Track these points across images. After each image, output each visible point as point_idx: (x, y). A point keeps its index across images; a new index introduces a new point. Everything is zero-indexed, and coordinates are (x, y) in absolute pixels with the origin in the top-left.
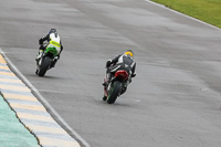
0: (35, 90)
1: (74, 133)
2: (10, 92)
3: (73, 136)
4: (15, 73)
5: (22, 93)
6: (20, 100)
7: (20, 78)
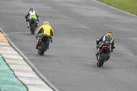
0: (26, 58)
1: (50, 84)
2: (10, 59)
3: (49, 86)
4: (13, 47)
5: (17, 60)
6: (16, 64)
7: (16, 51)
